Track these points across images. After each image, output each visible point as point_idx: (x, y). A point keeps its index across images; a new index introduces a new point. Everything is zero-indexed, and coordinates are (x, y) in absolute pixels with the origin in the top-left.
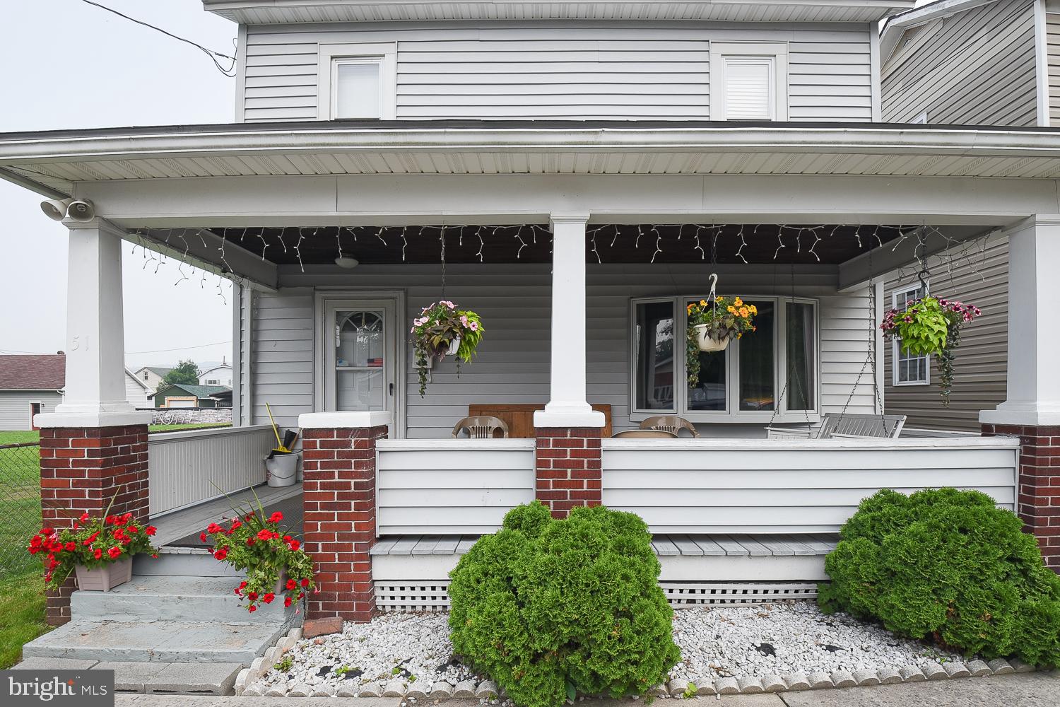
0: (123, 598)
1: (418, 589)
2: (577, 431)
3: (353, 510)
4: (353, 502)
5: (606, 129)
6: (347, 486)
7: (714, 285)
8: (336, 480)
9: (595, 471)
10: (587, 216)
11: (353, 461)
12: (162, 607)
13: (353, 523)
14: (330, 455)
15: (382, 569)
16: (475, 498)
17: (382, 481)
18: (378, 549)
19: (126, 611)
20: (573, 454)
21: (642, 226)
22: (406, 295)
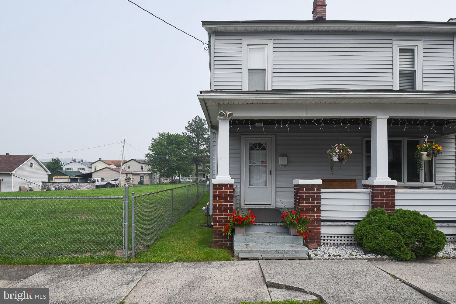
0: (252, 237)
1: (333, 237)
2: (388, 186)
3: (316, 211)
4: (316, 208)
5: (404, 94)
6: (314, 203)
7: (426, 139)
8: (310, 201)
9: (393, 199)
10: (388, 117)
11: (316, 195)
12: (264, 240)
13: (316, 215)
14: (308, 193)
15: (324, 230)
16: (350, 208)
17: (322, 202)
18: (322, 223)
19: (252, 241)
20: (386, 193)
21: (401, 119)
22: (276, 137)
